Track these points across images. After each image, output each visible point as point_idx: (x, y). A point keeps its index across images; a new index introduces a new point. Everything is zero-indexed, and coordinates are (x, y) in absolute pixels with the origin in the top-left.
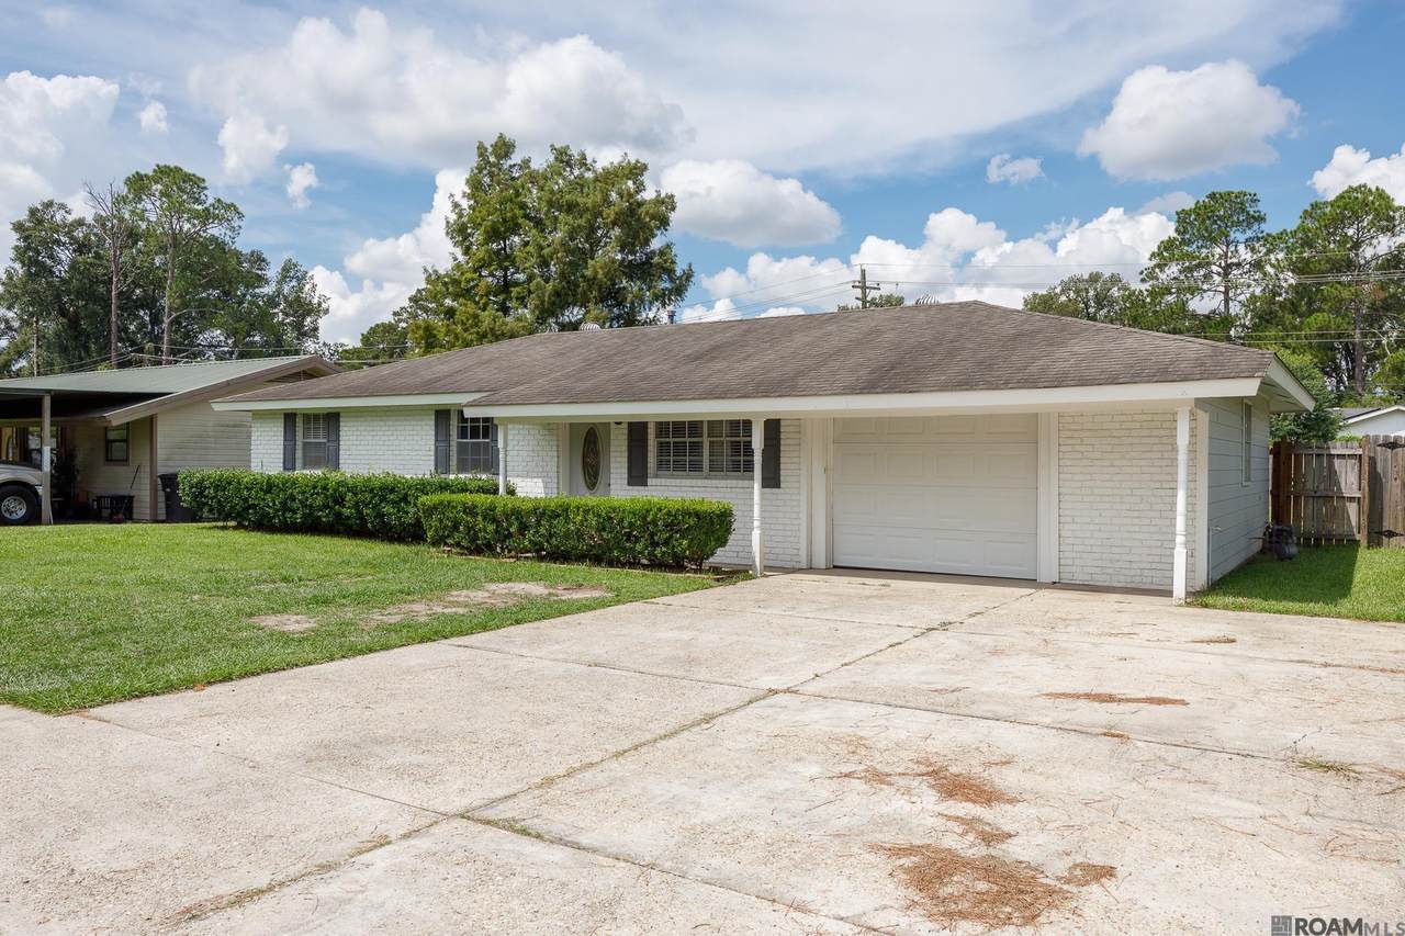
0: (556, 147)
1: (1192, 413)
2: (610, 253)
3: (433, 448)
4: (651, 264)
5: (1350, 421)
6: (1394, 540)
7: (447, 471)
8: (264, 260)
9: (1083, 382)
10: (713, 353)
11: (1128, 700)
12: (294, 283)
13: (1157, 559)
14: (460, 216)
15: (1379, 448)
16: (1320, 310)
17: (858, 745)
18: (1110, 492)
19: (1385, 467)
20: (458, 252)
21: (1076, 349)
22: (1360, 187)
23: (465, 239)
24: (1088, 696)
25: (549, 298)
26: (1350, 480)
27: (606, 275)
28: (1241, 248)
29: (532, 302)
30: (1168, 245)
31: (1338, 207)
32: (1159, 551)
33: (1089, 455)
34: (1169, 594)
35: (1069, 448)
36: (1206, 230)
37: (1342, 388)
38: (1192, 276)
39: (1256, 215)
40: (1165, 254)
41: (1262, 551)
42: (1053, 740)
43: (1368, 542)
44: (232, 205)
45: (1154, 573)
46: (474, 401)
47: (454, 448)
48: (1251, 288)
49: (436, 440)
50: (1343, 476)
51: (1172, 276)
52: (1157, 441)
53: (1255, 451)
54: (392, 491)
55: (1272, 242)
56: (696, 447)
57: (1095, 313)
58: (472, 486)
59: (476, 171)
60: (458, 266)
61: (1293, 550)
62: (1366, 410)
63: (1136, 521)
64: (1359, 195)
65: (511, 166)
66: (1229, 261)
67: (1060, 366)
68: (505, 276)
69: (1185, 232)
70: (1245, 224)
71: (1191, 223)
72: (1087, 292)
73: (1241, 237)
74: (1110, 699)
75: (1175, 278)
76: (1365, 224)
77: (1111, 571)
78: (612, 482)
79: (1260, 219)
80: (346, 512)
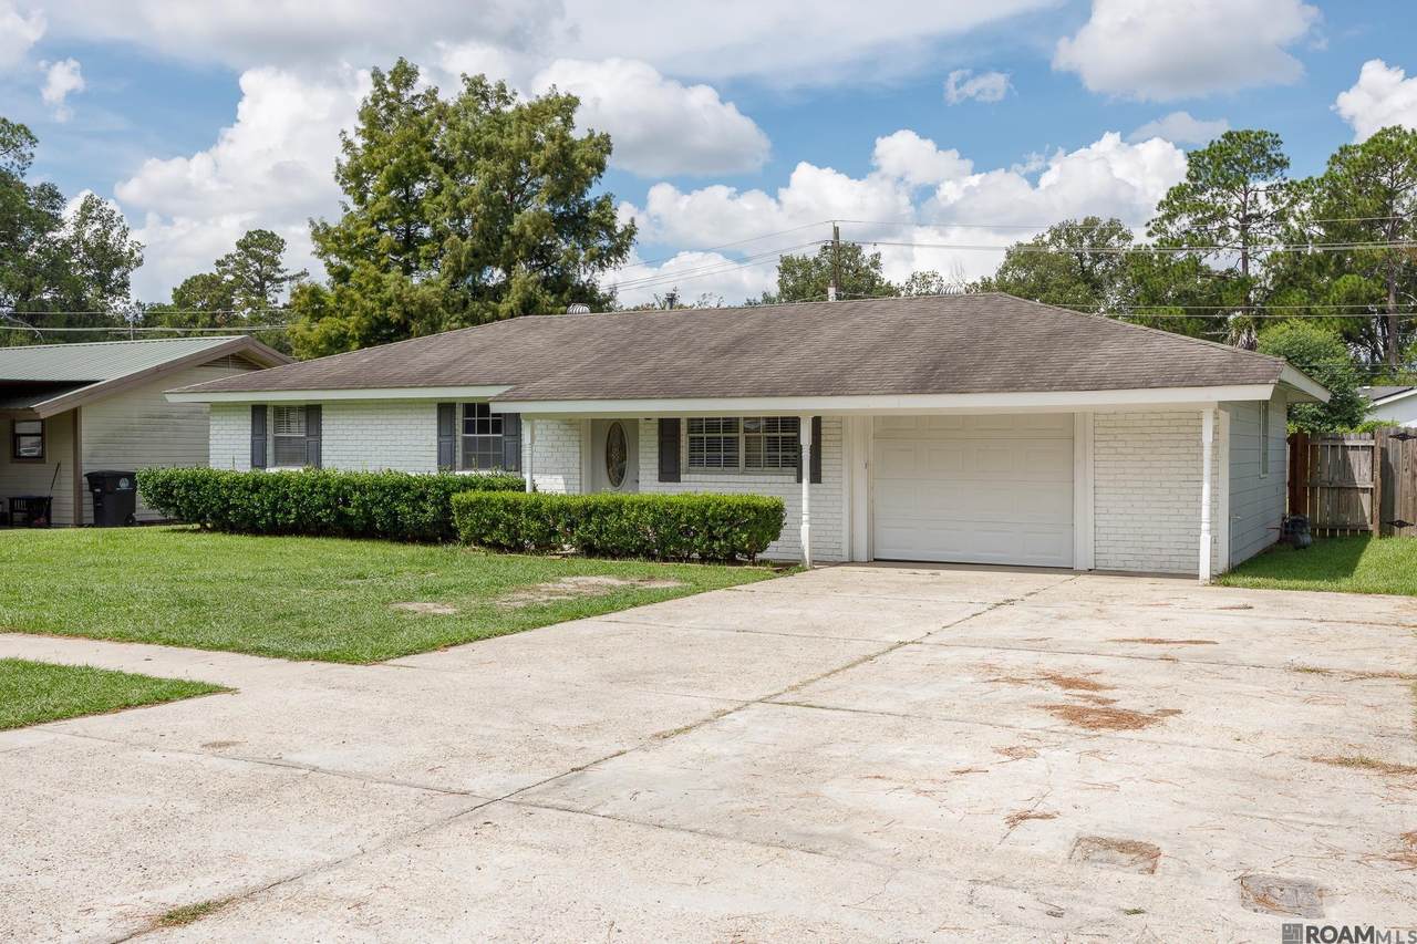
0: (469, 76)
1: (1215, 413)
2: (537, 206)
3: (435, 443)
4: (587, 219)
5: (1379, 403)
6: (1405, 530)
7: (453, 468)
8: (58, 196)
9: (1120, 386)
10: (738, 346)
11: (1175, 642)
12: (97, 225)
13: (1184, 546)
14: (355, 158)
15: (1390, 439)
16: (1350, 272)
17: (991, 667)
18: (1140, 484)
19: (1396, 458)
20: (349, 200)
21: (1110, 351)
22: (1395, 128)
23: (359, 185)
24: (1144, 641)
25: (467, 259)
26: (1363, 472)
27: (535, 231)
28: (1261, 197)
29: (445, 263)
30: (1178, 193)
31: (1370, 152)
32: (1184, 539)
33: (1124, 451)
34: (1196, 577)
35: (1104, 444)
36: (1222, 175)
37: (1378, 359)
38: (1206, 229)
39: (1279, 159)
40: (1175, 203)
41: (1280, 541)
42: (1125, 663)
43: (1381, 533)
44: (22, 126)
45: (1182, 559)
46: (500, 395)
47: (459, 443)
48: (1271, 245)
49: (440, 435)
50: (1357, 467)
51: (1183, 229)
52: (1183, 437)
53: (1272, 445)
54: (407, 489)
55: (1297, 190)
56: (732, 443)
57: (1091, 267)
58: (498, 482)
59: (370, 103)
60: (351, 218)
61: (1307, 539)
62: (1400, 389)
63: (1165, 511)
64: (1393, 139)
65: (414, 98)
66: (1248, 213)
67: (1097, 368)
68: (408, 230)
69: (1197, 178)
70: (1265, 169)
71: (1204, 167)
72: (1082, 242)
73: (1262, 185)
74: (1161, 642)
75: (1186, 232)
76: (1400, 172)
77: (1142, 558)
78: (641, 478)
79: (1283, 164)
80: (351, 511)
